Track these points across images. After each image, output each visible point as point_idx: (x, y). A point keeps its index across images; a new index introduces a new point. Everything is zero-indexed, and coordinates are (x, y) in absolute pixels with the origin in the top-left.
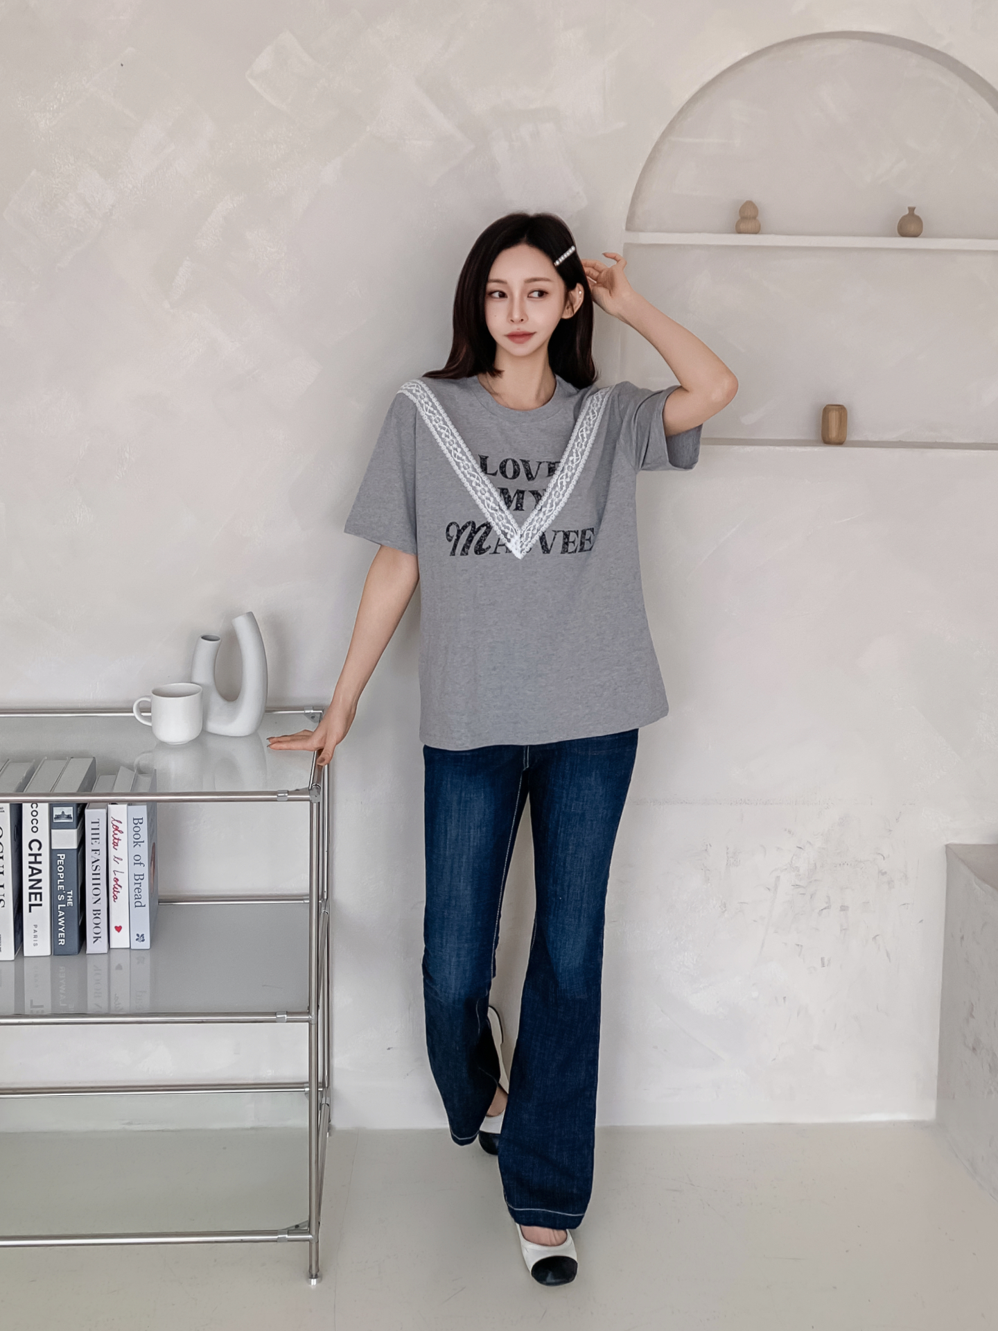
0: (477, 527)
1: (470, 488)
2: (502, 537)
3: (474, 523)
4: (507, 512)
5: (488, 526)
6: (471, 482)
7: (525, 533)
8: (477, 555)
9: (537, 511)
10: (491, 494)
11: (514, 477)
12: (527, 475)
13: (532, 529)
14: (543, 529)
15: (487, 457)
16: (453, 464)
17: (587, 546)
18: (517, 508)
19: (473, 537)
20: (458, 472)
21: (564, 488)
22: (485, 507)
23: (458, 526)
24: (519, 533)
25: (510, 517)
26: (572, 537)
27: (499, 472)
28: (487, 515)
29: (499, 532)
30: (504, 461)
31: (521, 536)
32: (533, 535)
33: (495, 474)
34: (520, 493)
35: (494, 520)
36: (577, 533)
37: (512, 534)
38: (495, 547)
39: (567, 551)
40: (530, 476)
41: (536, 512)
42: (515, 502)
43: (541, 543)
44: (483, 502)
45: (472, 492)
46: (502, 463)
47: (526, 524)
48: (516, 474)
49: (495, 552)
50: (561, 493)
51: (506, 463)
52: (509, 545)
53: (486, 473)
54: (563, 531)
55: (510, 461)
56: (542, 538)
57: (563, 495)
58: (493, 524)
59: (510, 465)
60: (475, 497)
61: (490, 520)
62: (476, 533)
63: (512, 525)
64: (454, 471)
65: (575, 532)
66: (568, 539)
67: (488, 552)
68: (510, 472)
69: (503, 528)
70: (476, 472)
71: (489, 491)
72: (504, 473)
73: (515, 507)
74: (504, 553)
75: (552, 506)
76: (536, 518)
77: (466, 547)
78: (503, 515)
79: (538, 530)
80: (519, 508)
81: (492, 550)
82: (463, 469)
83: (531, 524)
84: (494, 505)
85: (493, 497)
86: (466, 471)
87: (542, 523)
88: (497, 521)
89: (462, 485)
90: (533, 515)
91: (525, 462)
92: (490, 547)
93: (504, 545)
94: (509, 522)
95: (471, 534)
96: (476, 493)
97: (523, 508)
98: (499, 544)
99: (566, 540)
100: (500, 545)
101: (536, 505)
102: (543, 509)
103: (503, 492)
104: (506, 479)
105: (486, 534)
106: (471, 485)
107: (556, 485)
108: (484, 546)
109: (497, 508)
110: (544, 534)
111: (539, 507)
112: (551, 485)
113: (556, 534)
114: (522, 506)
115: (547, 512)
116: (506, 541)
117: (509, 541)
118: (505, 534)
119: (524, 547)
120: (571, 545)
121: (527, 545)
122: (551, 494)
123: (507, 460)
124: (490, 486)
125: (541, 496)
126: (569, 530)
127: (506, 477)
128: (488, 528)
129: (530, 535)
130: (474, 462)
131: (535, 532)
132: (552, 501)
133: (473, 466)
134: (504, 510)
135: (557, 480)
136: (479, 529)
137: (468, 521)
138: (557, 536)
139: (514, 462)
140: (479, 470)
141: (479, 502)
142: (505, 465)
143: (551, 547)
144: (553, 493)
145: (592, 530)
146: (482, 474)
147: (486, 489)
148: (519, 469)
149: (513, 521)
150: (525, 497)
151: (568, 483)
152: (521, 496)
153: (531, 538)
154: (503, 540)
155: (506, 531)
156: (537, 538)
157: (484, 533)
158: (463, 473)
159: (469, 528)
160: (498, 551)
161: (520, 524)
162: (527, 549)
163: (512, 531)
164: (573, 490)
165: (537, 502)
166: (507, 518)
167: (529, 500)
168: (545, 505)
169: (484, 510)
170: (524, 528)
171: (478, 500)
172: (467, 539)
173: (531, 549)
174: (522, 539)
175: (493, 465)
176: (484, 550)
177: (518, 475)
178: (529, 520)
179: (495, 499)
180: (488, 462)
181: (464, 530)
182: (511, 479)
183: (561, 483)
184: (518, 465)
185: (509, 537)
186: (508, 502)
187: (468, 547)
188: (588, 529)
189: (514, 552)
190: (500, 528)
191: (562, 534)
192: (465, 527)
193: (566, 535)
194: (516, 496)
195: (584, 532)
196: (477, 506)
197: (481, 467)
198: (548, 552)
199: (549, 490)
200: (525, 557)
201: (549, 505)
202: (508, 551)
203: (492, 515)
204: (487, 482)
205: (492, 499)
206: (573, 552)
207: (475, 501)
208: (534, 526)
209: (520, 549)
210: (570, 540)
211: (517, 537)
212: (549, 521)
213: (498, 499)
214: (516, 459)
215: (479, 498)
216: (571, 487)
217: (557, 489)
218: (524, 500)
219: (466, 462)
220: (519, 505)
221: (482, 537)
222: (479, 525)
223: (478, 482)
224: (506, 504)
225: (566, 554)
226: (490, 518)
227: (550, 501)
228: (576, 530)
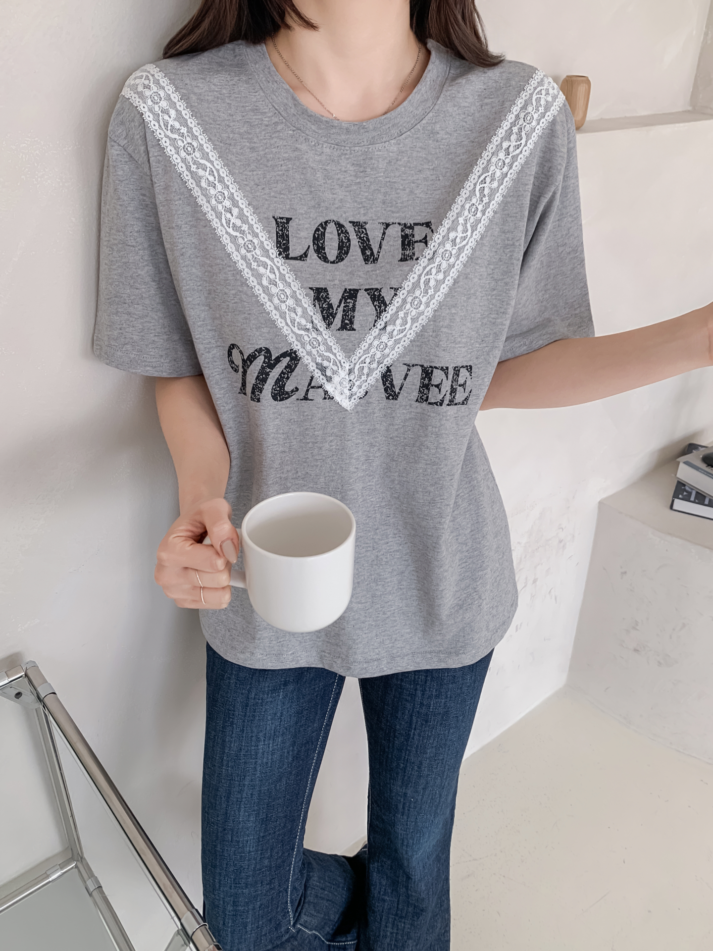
0: (273, 358)
1: (258, 290)
2: (317, 374)
3: (268, 351)
4: (326, 334)
5: (293, 357)
6: (259, 276)
7: (357, 367)
8: (276, 402)
9: (377, 331)
10: (298, 302)
11: (340, 258)
12: (363, 253)
13: (368, 361)
14: (387, 362)
15: (289, 220)
16: (225, 240)
17: (460, 396)
18: (343, 327)
19: (268, 374)
20: (236, 256)
21: (431, 292)
22: (287, 324)
23: (241, 353)
24: (347, 366)
25: (331, 342)
26: (437, 377)
27: (311, 252)
28: (292, 339)
29: (312, 367)
30: (321, 224)
31: (350, 371)
32: (371, 371)
33: (303, 257)
34: (351, 294)
35: (303, 347)
36: (445, 370)
37: (335, 368)
38: (305, 389)
39: (427, 400)
40: (369, 256)
41: (375, 332)
42: (339, 316)
43: (384, 384)
44: (283, 316)
45: (263, 298)
46: (317, 230)
47: (359, 352)
48: (344, 249)
49: (306, 398)
50: (424, 300)
51: (325, 229)
52: (328, 387)
53: (287, 257)
54: (422, 366)
55: (333, 224)
56: (387, 376)
57: (428, 305)
58: (301, 353)
59: (331, 233)
60: (269, 306)
61: (296, 346)
62: (272, 367)
63: (335, 355)
64: (229, 255)
65: (442, 369)
66: (430, 380)
67: (294, 397)
68: (332, 249)
69: (319, 360)
70: (268, 257)
71: (294, 295)
72: (320, 251)
73: (339, 326)
74: (321, 400)
75: (405, 322)
76: (376, 343)
77: (257, 389)
78: (319, 338)
79: (379, 363)
80: (347, 325)
81: (301, 394)
82: (243, 251)
83: (366, 351)
84: (303, 322)
85: (301, 306)
86: (249, 255)
87: (387, 351)
88: (308, 347)
89: (244, 283)
90: (369, 338)
91: (359, 226)
92: (297, 389)
93: (321, 387)
94: (329, 349)
95: (263, 368)
96: (270, 300)
97: (354, 327)
98: (313, 385)
99: (426, 382)
100: (313, 387)
101: (376, 321)
102: (389, 328)
103: (320, 295)
104: (326, 265)
105: (290, 368)
106: (260, 284)
107: (416, 285)
108: (288, 387)
109: (309, 326)
110: (389, 370)
111: (381, 324)
112: (407, 285)
113: (409, 370)
114: (352, 323)
115: (395, 333)
116: (325, 381)
117: (329, 379)
118: (323, 369)
119: (355, 389)
120: (434, 390)
121: (360, 387)
122: (404, 301)
123: (326, 222)
124: (296, 286)
125: (386, 305)
126: (433, 365)
127: (325, 259)
128: (292, 359)
129: (366, 371)
130: (263, 236)
131: (375, 365)
132: (406, 314)
133: (262, 246)
134: (321, 329)
135: (420, 276)
136: (278, 360)
137: (258, 347)
138: (410, 373)
139: (339, 226)
140: (274, 252)
141: (275, 315)
142: (323, 234)
143: (400, 389)
144: (409, 299)
145: (469, 368)
146: (279, 261)
147: (288, 291)
148: (349, 240)
149: (336, 348)
150: (357, 307)
151: (439, 283)
152: (351, 305)
153: (368, 375)
154: (319, 378)
155: (325, 363)
156: (377, 374)
157: (286, 367)
158: (244, 258)
159: (260, 361)
160: (310, 396)
161: (349, 351)
162: (361, 393)
163: (335, 364)
164: (447, 296)
165: (378, 316)
166: (325, 343)
167: (364, 306)
168: (393, 321)
169: (286, 331)
170: (354, 358)
171: (274, 312)
172: (257, 378)
173: (367, 393)
174: (352, 377)
175: (301, 240)
176: (287, 393)
177: (347, 253)
178: (364, 345)
179: (305, 311)
180: (292, 227)
181: (251, 362)
182: (333, 262)
183: (427, 282)
184: (347, 233)
185: (329, 373)
186: (328, 316)
187: (261, 391)
188: (462, 367)
189: (338, 398)
190: (314, 360)
191: (419, 370)
192: (252, 358)
193: (427, 373)
194: (343, 305)
195: (457, 371)
196: (273, 322)
197: (279, 245)
198: (395, 396)
199: (402, 294)
200: (356, 406)
201: (399, 322)
202: (327, 396)
203: (299, 337)
204: (290, 277)
205: (299, 310)
206: (436, 403)
207: (269, 313)
208: (373, 356)
209: (348, 393)
210: (433, 383)
211: (343, 374)
212: (399, 349)
213: (310, 310)
214: (342, 222)
215: (276, 308)
216: (444, 289)
217: (417, 293)
218: (356, 314)
219: (250, 237)
220: (346, 321)
221: (282, 372)
222: (277, 355)
223: (272, 276)
224: (324, 319)
225: (424, 404)
226: (296, 342)
227: (401, 314)
228: (444, 366)
